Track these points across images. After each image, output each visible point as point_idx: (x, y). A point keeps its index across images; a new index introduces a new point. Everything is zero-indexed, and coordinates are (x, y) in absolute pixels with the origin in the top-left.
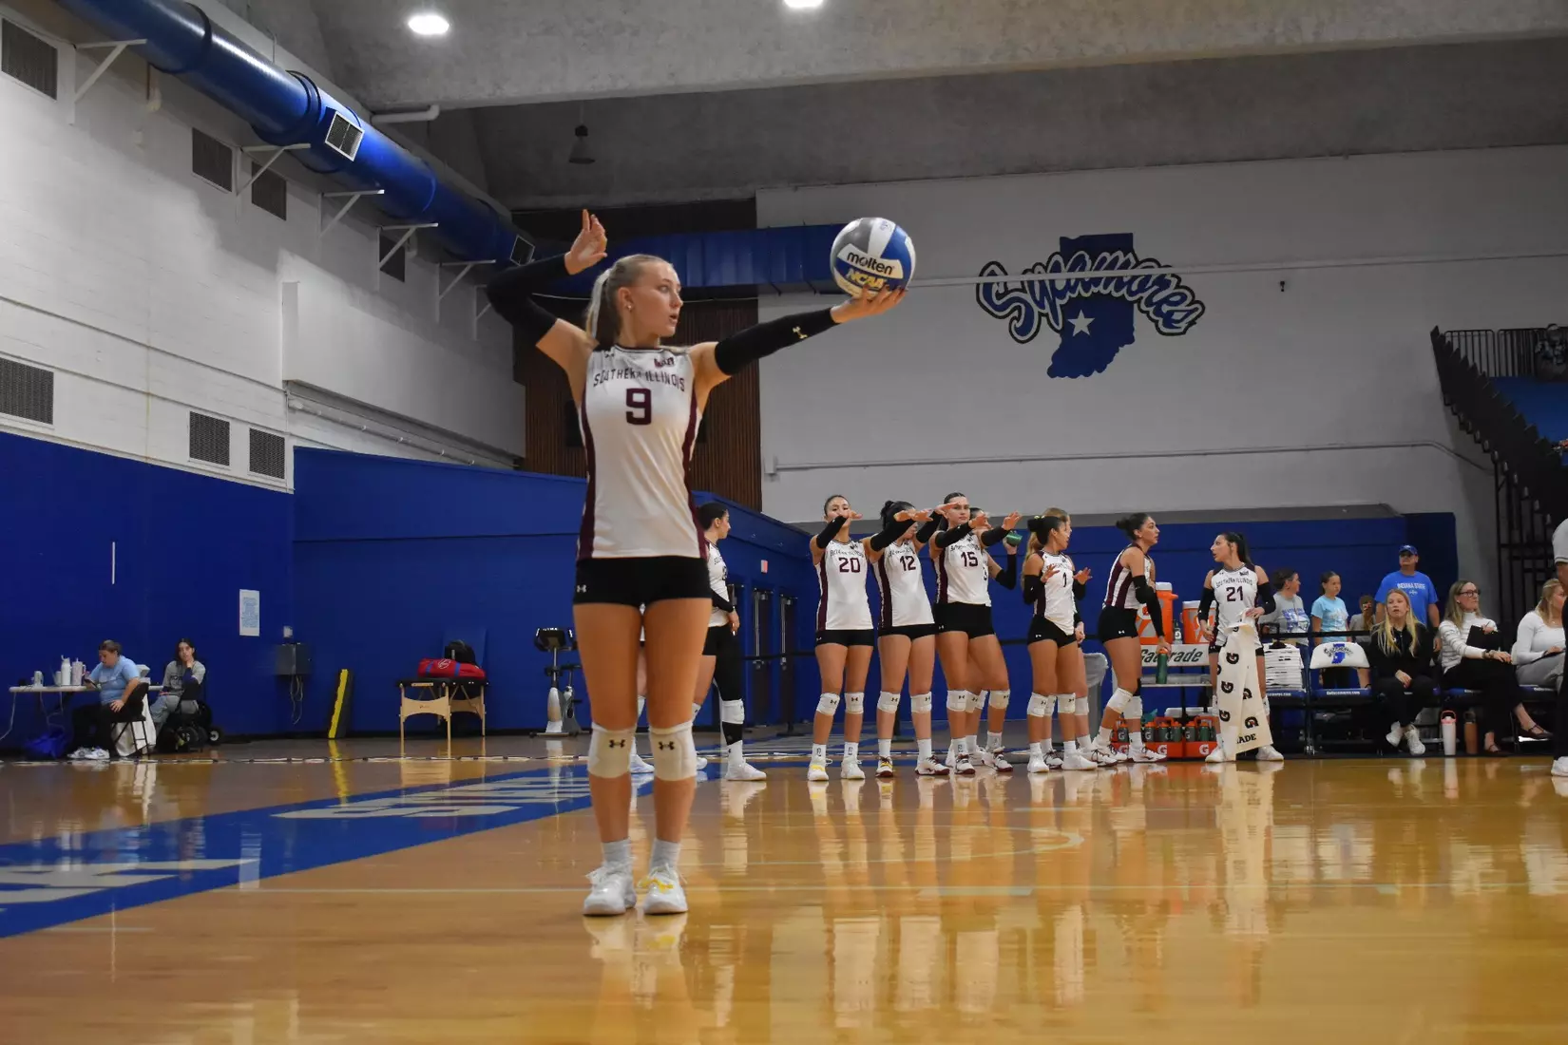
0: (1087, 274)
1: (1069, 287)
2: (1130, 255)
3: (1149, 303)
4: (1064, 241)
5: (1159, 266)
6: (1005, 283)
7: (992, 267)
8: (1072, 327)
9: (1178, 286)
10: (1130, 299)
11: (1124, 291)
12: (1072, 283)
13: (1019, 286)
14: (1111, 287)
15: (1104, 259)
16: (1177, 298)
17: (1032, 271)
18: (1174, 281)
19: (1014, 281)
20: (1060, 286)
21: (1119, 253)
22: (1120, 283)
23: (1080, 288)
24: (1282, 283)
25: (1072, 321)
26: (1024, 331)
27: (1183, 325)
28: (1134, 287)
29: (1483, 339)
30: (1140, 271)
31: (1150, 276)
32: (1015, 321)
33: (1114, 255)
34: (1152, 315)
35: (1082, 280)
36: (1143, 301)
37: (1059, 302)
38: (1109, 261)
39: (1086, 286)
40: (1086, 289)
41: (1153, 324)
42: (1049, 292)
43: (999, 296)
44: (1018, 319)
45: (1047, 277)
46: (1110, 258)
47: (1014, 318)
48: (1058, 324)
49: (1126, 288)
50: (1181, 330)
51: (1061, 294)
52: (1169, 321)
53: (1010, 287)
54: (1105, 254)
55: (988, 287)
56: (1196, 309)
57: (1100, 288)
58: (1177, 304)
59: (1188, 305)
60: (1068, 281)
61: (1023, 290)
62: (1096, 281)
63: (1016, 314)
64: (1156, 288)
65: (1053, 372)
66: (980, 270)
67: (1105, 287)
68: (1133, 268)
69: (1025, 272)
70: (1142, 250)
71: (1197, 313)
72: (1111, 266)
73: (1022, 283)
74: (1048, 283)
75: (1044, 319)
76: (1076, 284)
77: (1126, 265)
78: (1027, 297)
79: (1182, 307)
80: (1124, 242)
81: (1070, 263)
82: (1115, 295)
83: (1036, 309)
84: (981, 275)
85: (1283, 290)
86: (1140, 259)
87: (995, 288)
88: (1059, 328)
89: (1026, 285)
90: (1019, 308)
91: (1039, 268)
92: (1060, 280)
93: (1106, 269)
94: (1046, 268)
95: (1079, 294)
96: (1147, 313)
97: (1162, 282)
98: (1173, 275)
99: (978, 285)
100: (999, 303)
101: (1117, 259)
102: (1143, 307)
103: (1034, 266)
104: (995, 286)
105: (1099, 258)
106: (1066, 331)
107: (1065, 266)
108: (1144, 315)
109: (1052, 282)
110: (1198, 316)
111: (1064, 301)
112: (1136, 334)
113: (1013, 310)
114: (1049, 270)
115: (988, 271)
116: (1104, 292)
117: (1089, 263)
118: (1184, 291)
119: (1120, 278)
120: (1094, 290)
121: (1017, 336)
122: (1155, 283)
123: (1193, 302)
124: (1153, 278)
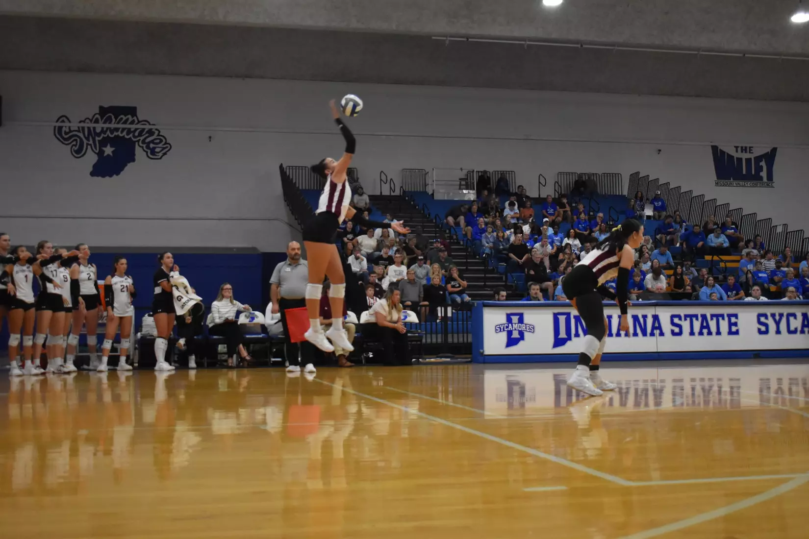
0: (113, 126)
1: (103, 131)
2: (135, 118)
3: (143, 142)
4: (101, 108)
5: (150, 124)
6: (69, 127)
7: (63, 118)
8: (104, 152)
9: (159, 135)
10: (134, 140)
11: (131, 135)
12: (105, 129)
13: (77, 129)
14: (125, 133)
15: (122, 119)
16: (158, 141)
17: (84, 121)
18: (157, 132)
19: (74, 125)
20: (98, 130)
21: (130, 116)
22: (129, 131)
23: (108, 132)
24: (210, 137)
25: (104, 149)
26: (79, 152)
27: (160, 154)
28: (136, 134)
29: (304, 171)
30: (139, 126)
31: (144, 129)
32: (74, 147)
33: (127, 117)
34: (145, 149)
35: (110, 128)
36: (140, 141)
37: (97, 139)
38: (124, 120)
39: (112, 131)
40: (112, 133)
41: (145, 153)
42: (92, 133)
43: (66, 133)
44: (76, 145)
45: (92, 125)
46: (124, 118)
47: (73, 145)
48: (96, 149)
49: (132, 134)
50: (159, 157)
51: (99, 135)
52: (153, 152)
53: (72, 129)
54: (122, 116)
55: (60, 128)
56: (167, 147)
57: (119, 133)
58: (157, 144)
59: (163, 145)
60: (103, 128)
61: (79, 131)
62: (117, 130)
63: (74, 143)
64: (147, 135)
65: (93, 174)
66: (56, 119)
67: (121, 133)
68: (137, 124)
69: (80, 122)
70: (142, 116)
71: (167, 149)
72: (125, 123)
73: (79, 128)
74: (92, 129)
75: (89, 147)
76: (106, 131)
77: (132, 123)
78: (81, 135)
79: (160, 145)
80: (132, 111)
82: (127, 137)
83: (85, 141)
84: (57, 121)
85: (210, 141)
86: (140, 120)
87: (64, 129)
88: (97, 152)
89: (81, 129)
90: (76, 140)
91: (87, 121)
92: (99, 127)
93: (122, 123)
94: (91, 121)
95: (108, 135)
96: (142, 147)
97: (151, 133)
98: (156, 130)
99: (55, 127)
100: (66, 137)
101: (128, 119)
102: (141, 144)
103: (85, 119)
104: (64, 128)
105: (119, 118)
106: (100, 154)
107: (102, 120)
108: (141, 148)
109: (94, 128)
110: (167, 151)
111: (100, 138)
112: (136, 157)
113: (72, 141)
114: (93, 122)
115: (61, 120)
116: (121, 135)
117: (114, 120)
118: (161, 138)
119: (129, 129)
120: (116, 134)
121: (75, 154)
122: (147, 132)
123: (166, 143)
124: (146, 131)
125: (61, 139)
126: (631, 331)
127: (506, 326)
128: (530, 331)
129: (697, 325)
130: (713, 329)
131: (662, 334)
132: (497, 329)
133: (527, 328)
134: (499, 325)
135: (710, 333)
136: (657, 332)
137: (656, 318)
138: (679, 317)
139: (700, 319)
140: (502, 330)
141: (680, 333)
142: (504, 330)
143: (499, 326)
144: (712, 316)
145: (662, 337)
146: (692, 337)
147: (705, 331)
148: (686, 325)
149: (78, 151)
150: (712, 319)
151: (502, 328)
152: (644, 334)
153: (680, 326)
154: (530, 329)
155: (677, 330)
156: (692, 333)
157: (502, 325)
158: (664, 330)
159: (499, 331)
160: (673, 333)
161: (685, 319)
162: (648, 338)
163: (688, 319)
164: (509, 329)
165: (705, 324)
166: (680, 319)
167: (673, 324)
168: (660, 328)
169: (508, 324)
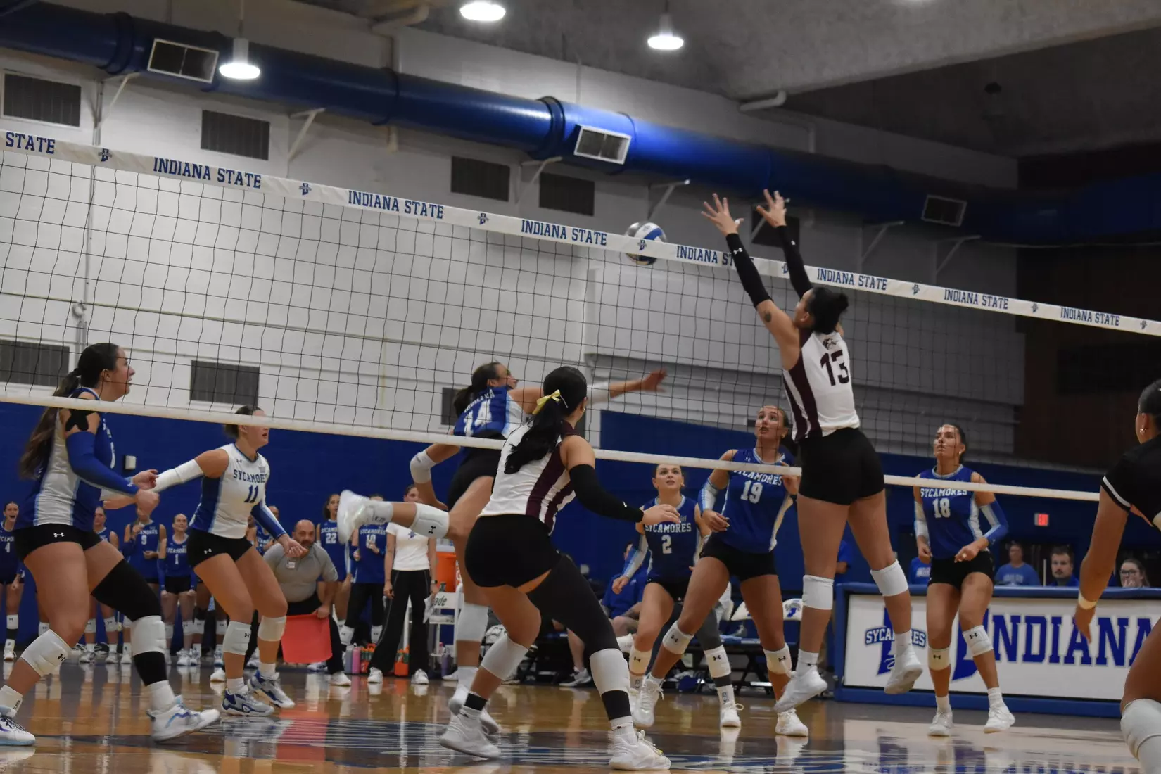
127: (882, 632)
128: (918, 645)
132: (868, 637)
133: (915, 637)
134: (872, 630)
137: (1145, 625)
140: (875, 640)
142: (878, 641)
143: (871, 633)
151: (876, 635)
152: (1119, 660)
154: (919, 640)
157: (876, 629)
159: (870, 641)
164: (886, 639)
169: (886, 629)
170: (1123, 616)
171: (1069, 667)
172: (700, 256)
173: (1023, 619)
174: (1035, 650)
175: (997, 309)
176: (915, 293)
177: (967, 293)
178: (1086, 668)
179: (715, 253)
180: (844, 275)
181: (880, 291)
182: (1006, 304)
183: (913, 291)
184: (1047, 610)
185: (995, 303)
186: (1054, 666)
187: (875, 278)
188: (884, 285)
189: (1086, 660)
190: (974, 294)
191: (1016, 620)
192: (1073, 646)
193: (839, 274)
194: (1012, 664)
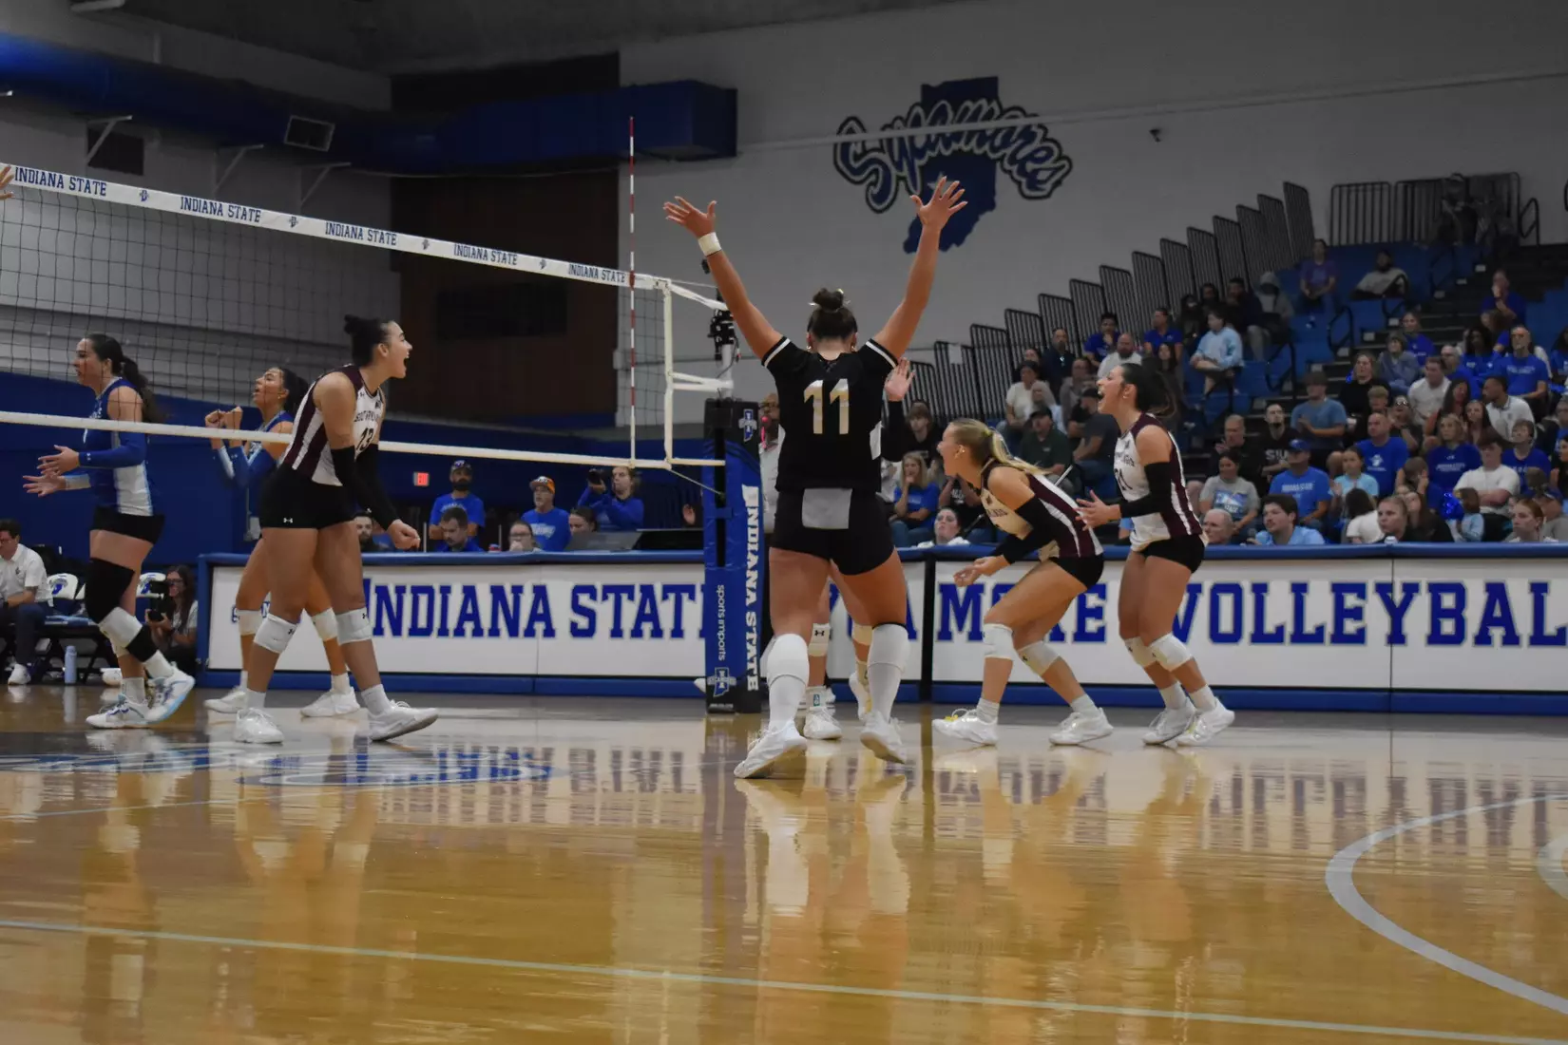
0: (949, 129)
1: (930, 144)
2: (994, 105)
3: (1013, 160)
4: (926, 90)
5: (1025, 114)
6: (863, 143)
7: (852, 123)
9: (1045, 139)
10: (992, 156)
11: (986, 147)
12: (933, 139)
13: (877, 145)
14: (973, 143)
16: (1042, 154)
17: (890, 126)
18: (1040, 133)
19: (873, 137)
20: (920, 143)
22: (983, 137)
23: (940, 145)
24: (1154, 132)
25: (931, 185)
26: (881, 199)
27: (1048, 186)
28: (998, 142)
29: (1379, 194)
30: (1004, 123)
31: (1013, 129)
32: (872, 188)
33: (978, 104)
34: (1015, 175)
35: (943, 135)
36: (1006, 159)
37: (919, 163)
38: (971, 111)
39: (947, 142)
40: (947, 146)
41: (1016, 186)
42: (908, 152)
43: (857, 158)
44: (874, 184)
45: (907, 132)
46: (973, 107)
47: (871, 183)
48: (916, 189)
49: (988, 143)
50: (1046, 193)
51: (920, 153)
52: (1034, 184)
53: (869, 146)
54: (968, 103)
55: (846, 146)
56: (1063, 166)
57: (962, 145)
58: (1041, 160)
59: (1055, 161)
60: (929, 137)
61: (881, 150)
62: (957, 136)
63: (873, 178)
64: (1020, 142)
65: (910, 246)
66: (838, 128)
67: (967, 143)
68: (999, 117)
69: (884, 128)
70: (1007, 96)
71: (1064, 171)
72: (974, 118)
73: (881, 141)
74: (907, 141)
75: (902, 183)
76: (937, 140)
77: (989, 116)
78: (885, 158)
79: (1048, 164)
80: (987, 88)
81: (931, 114)
82: (978, 152)
83: (894, 172)
84: (839, 132)
85: (1157, 140)
86: (1005, 106)
87: (852, 148)
89: (885, 143)
90: (876, 171)
91: (899, 123)
92: (921, 133)
93: (969, 120)
94: (905, 122)
95: (940, 152)
96: (1010, 172)
97: (1028, 135)
98: (1040, 126)
99: (836, 145)
100: (856, 165)
101: (980, 108)
102: (1007, 166)
103: (894, 121)
104: (853, 145)
105: (962, 107)
108: (1008, 176)
109: (912, 139)
110: (1065, 175)
111: (923, 162)
112: (998, 199)
113: (870, 174)
114: (909, 122)
115: (845, 129)
116: (966, 149)
117: (951, 114)
118: (1051, 145)
119: (983, 132)
120: (955, 146)
121: (874, 205)
122: (1020, 136)
123: (1061, 157)
124: (1018, 130)
125: (845, 170)
126: (486, 622)
129: (630, 610)
130: (667, 622)
131: (549, 632)
132: (236, 613)
135: (657, 633)
136: (540, 627)
137: (540, 592)
138: (591, 590)
139: (638, 595)
141: (589, 632)
144: (667, 589)
145: (549, 641)
146: (617, 641)
147: (647, 627)
148: (604, 610)
149: (880, 197)
150: (665, 597)
152: (513, 632)
153: (591, 615)
155: (583, 623)
156: (617, 632)
158: (556, 624)
160: (575, 631)
161: (605, 598)
162: (521, 641)
163: (612, 597)
165: (648, 610)
166: (593, 597)
167: (577, 608)
168: (546, 617)
170: (517, 583)
171: (459, 640)
172: (43, 180)
173: (408, 589)
174: (422, 623)
175: (385, 246)
176: (292, 226)
177: (350, 226)
178: (478, 640)
179: (61, 177)
180: (211, 204)
181: (253, 223)
182: (393, 239)
183: (290, 224)
184: (435, 578)
185: (382, 238)
186: (443, 640)
187: (248, 208)
188: (257, 216)
189: (478, 632)
190: (359, 227)
191: (400, 590)
192: (464, 617)
193: (205, 203)
194: (397, 639)
